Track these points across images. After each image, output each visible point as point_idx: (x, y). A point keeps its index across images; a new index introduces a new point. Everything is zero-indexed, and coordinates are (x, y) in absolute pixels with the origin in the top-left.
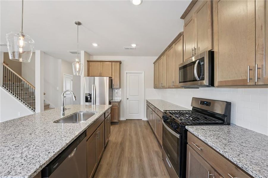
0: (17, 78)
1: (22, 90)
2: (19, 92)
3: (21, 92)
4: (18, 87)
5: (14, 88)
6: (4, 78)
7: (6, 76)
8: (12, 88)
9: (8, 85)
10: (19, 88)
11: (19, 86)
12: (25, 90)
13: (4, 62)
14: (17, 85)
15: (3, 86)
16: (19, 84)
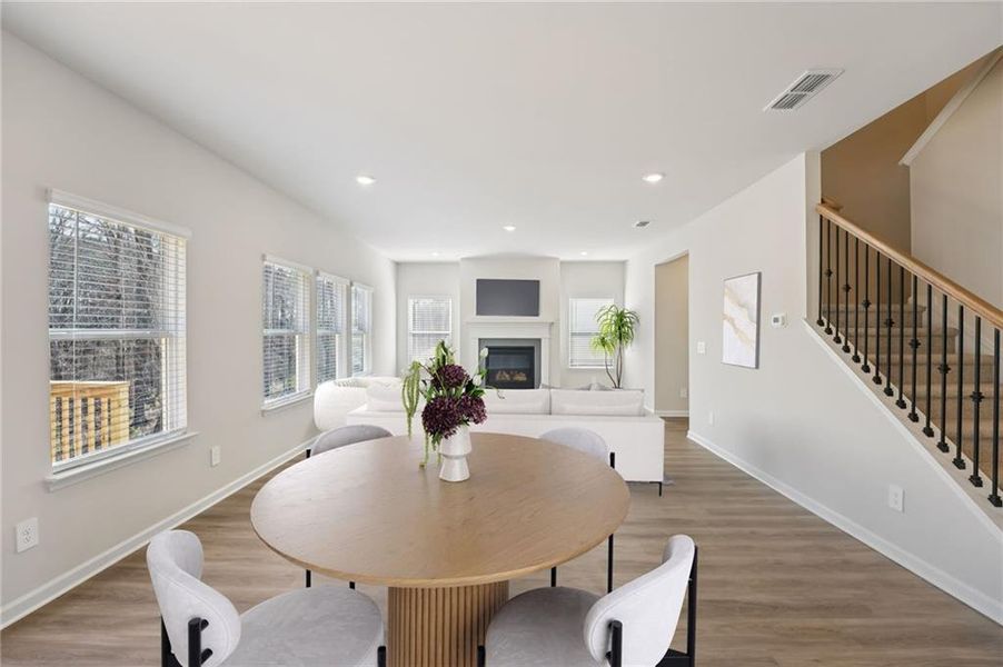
0: (883, 266)
1: (915, 344)
2: (895, 357)
3: (908, 357)
4: (890, 323)
5: (872, 331)
6: (825, 278)
7: (833, 269)
8: (861, 330)
9: (842, 318)
10: (896, 330)
11: (896, 318)
12: (969, 372)
13: (823, 202)
14: (884, 317)
15: (821, 323)
16: (896, 307)
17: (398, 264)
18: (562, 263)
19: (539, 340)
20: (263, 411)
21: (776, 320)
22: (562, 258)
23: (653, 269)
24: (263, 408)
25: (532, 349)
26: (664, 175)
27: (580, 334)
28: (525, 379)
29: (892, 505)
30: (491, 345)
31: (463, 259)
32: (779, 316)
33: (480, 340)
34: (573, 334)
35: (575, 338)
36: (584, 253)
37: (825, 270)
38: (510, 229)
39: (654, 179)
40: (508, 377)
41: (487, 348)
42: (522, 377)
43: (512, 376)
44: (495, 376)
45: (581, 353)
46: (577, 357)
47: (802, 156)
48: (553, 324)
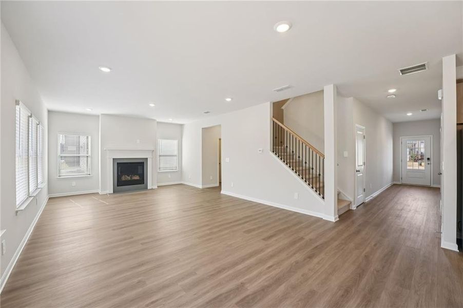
1: (299, 157)
4: (293, 152)
17: (49, 111)
18: (158, 122)
19: (147, 159)
20: (17, 212)
21: (260, 151)
22: (158, 120)
23: (201, 130)
24: (16, 210)
25: (143, 163)
26: (232, 99)
27: (163, 156)
28: (139, 178)
29: (295, 197)
30: (119, 162)
31: (102, 114)
32: (261, 149)
33: (113, 159)
34: (160, 156)
35: (161, 158)
38: (152, 105)
39: (229, 100)
40: (129, 178)
41: (118, 163)
42: (137, 178)
43: (131, 177)
44: (121, 178)
45: (164, 164)
46: (162, 166)
47: (269, 103)
48: (153, 151)
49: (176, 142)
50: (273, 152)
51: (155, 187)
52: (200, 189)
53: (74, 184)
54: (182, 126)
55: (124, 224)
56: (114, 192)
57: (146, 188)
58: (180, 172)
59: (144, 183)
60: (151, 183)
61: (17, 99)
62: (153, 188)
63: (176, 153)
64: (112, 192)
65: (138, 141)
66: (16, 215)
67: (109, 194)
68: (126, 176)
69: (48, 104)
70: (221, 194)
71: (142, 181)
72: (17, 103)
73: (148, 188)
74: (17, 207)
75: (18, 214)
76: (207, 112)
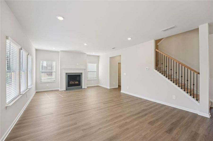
13: (155, 48)
17: (36, 50)
18: (88, 55)
19: (82, 73)
20: (6, 107)
21: (147, 69)
22: (87, 54)
23: (109, 58)
24: (6, 106)
25: (80, 75)
28: (78, 83)
29: (173, 98)
31: (61, 51)
32: (148, 68)
33: (66, 73)
35: (89, 73)
36: (94, 53)
37: (157, 60)
38: (85, 44)
39: (129, 39)
40: (73, 83)
41: (68, 75)
42: (77, 83)
43: (74, 82)
44: (69, 83)
45: (90, 76)
46: (89, 77)
47: (153, 40)
48: (85, 69)
49: (96, 65)
50: (156, 69)
51: (86, 87)
52: (109, 89)
53: (47, 85)
54: (98, 56)
55: (71, 112)
56: (66, 90)
57: (82, 88)
58: (98, 80)
59: (80, 85)
60: (84, 85)
61: (7, 35)
62: (85, 88)
63: (96, 70)
64: (65, 90)
65: (78, 64)
66: (6, 109)
67: (64, 91)
68: (72, 82)
69: (35, 46)
70: (120, 93)
71: (79, 84)
72: (7, 38)
73: (83, 88)
74: (7, 104)
75: (7, 108)
76: (114, 48)
